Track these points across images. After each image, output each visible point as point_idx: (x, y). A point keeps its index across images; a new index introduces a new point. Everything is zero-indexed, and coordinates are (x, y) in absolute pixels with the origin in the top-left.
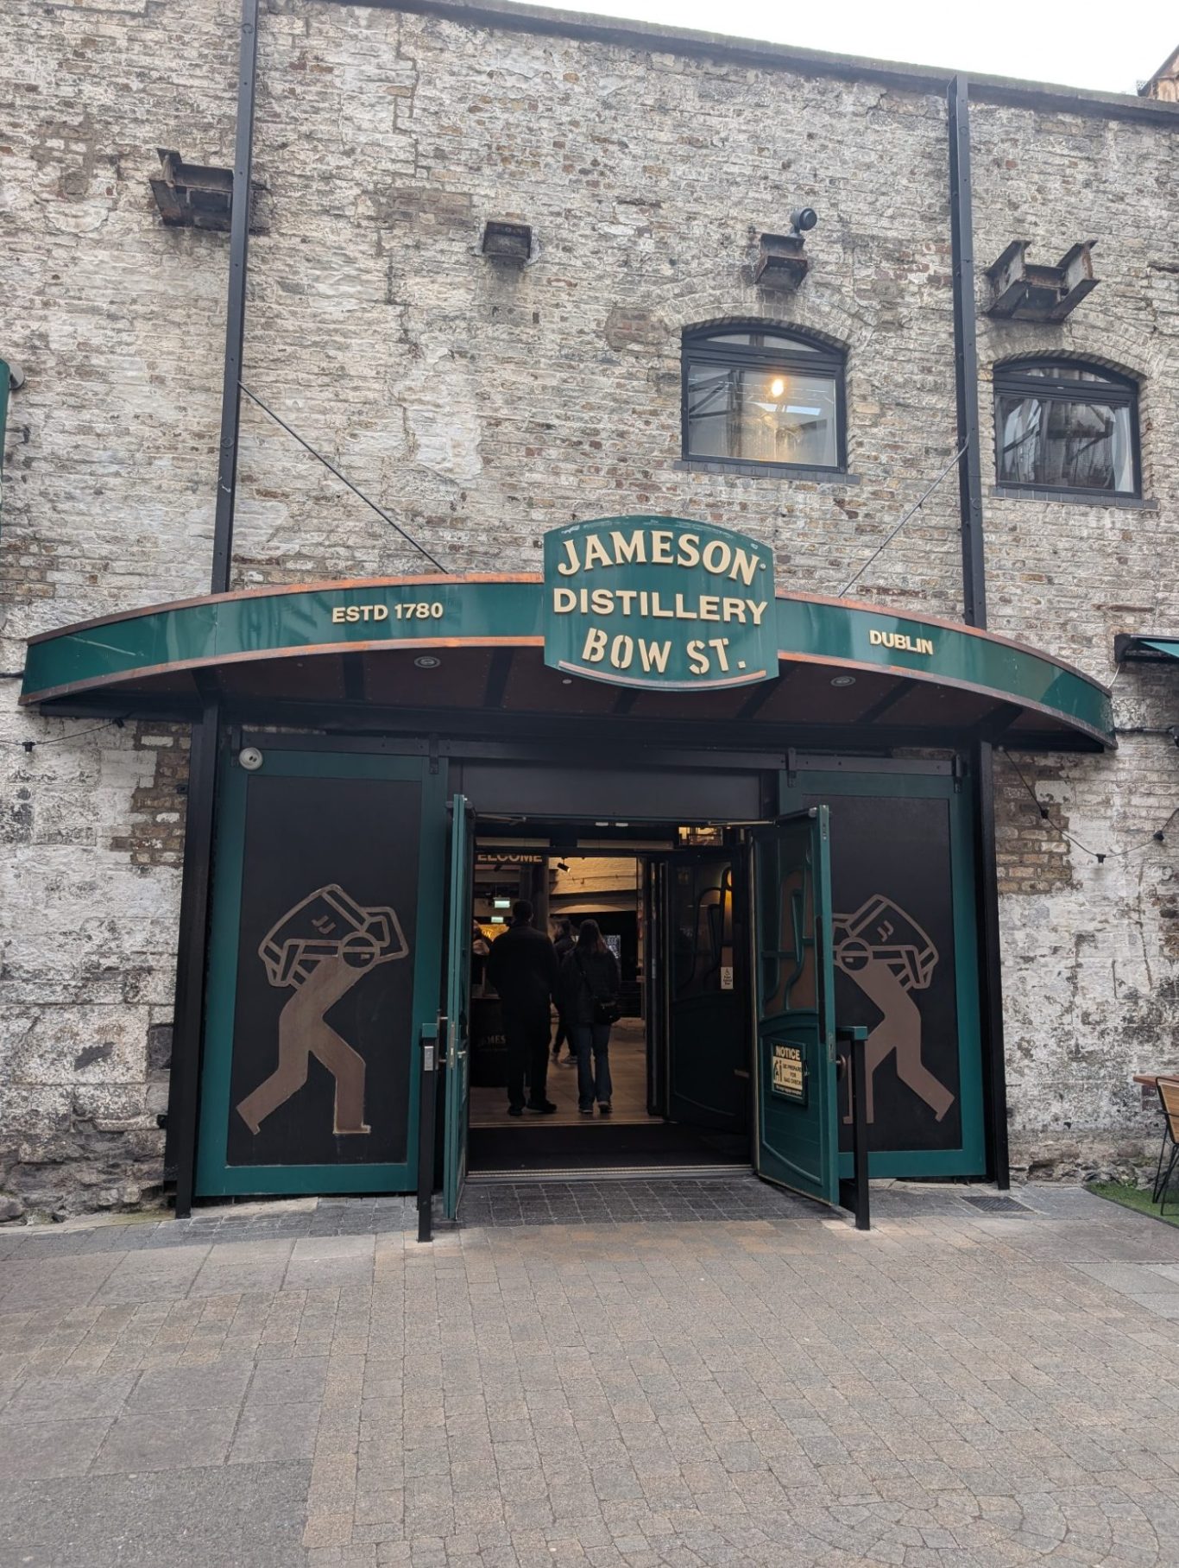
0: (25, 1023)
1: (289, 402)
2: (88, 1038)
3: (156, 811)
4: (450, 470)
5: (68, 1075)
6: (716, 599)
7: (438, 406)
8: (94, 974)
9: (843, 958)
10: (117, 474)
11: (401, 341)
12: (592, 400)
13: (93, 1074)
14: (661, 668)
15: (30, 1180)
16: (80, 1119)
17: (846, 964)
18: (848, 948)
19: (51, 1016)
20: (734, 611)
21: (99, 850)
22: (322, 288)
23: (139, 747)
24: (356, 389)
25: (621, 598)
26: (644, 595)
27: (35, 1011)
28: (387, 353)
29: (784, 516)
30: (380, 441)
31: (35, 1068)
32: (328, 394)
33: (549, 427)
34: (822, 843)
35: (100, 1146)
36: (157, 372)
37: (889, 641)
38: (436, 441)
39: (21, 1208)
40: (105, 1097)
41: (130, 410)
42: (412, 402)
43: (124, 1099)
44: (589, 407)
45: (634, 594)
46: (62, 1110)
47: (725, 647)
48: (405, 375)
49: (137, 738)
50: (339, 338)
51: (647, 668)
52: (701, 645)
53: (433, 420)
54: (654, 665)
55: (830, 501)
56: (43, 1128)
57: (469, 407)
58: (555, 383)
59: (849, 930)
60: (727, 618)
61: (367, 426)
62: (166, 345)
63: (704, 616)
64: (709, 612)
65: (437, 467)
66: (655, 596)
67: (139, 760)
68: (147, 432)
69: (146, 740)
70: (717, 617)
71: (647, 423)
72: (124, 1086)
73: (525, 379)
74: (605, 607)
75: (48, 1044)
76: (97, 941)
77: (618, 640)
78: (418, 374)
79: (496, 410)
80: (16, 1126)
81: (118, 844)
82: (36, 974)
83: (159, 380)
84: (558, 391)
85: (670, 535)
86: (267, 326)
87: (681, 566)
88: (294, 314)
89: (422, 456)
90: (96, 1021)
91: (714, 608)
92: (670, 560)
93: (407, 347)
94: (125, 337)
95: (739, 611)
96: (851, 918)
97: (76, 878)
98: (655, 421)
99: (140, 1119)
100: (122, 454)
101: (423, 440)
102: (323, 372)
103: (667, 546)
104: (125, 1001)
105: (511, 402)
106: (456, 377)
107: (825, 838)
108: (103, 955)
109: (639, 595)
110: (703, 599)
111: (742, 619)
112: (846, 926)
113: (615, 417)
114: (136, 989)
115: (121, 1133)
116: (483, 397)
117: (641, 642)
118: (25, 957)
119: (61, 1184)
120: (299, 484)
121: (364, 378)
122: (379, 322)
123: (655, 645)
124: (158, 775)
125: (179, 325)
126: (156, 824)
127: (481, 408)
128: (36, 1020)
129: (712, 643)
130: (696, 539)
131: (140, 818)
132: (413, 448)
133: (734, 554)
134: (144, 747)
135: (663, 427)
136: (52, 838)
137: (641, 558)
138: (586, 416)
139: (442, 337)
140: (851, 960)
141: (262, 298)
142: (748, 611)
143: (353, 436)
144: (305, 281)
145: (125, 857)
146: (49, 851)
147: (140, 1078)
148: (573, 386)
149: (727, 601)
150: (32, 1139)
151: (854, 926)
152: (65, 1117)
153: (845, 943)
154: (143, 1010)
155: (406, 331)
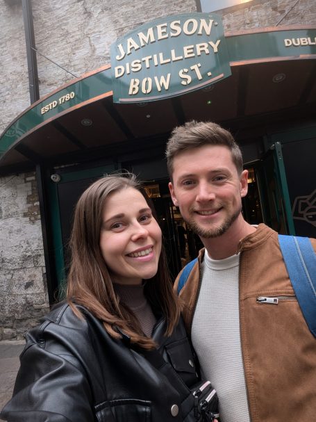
0: (10, 276)
1: (53, 51)
2: (27, 280)
3: (34, 202)
4: (108, 54)
5: (24, 292)
6: (192, 46)
7: (100, 32)
8: (25, 259)
9: (307, 216)
10: (9, 94)
11: (85, 13)
12: (157, 6)
13: (30, 291)
14: (167, 88)
15: (19, 325)
16: (28, 305)
17: (309, 219)
18: (309, 211)
19: (16, 273)
20: (202, 49)
21: (20, 218)
22: (57, 6)
23: (26, 182)
24: (73, 37)
25: (144, 61)
26: (155, 56)
27: (12, 272)
28: (80, 20)
29: (248, 24)
30: (83, 52)
31: (15, 290)
32: (65, 43)
33: (142, 24)
34: (279, 161)
35: (35, 314)
36: (15, 56)
37: (297, 43)
38: (101, 45)
39: (16, 334)
40: (34, 298)
41: (9, 71)
42: (91, 34)
43: (39, 298)
44: (156, 10)
45: (150, 57)
46: (24, 303)
47: (199, 68)
48: (88, 25)
49: (25, 179)
50: (65, 22)
51: (159, 89)
52: (186, 70)
53: (99, 38)
54: (163, 87)
55: (270, 11)
56: (19, 308)
57: (112, 27)
58: (142, 6)
59: (308, 203)
60: (199, 53)
61: (78, 48)
62: (16, 46)
63: (186, 56)
64: (188, 54)
65: (103, 55)
66: (161, 55)
67: (26, 186)
68: (14, 77)
69: (28, 179)
70: (193, 55)
71: (181, 7)
72: (39, 294)
73: (131, 9)
74: (137, 67)
75: (17, 282)
76: (24, 247)
77: (145, 80)
78: (92, 23)
79: (121, 25)
80: (13, 308)
81: (25, 215)
82: (11, 260)
83: (15, 59)
84: (143, 8)
85: (166, 24)
86: (43, 27)
87: (172, 37)
88: (50, 19)
89: (98, 53)
90: (28, 274)
91: (192, 51)
92: (167, 36)
93: (86, 15)
94: (5, 49)
95: (205, 49)
96: (309, 197)
97: (16, 228)
98: (184, 5)
99: (45, 305)
100: (9, 87)
101: (97, 47)
102: (62, 35)
103: (164, 30)
104: (35, 266)
105: (126, 20)
106: (105, 19)
107: (280, 158)
108: (27, 252)
109: (153, 56)
110: (185, 48)
111: (207, 51)
112: (307, 201)
113: (167, 10)
114: (37, 262)
115: (40, 309)
116: (116, 22)
117: (156, 78)
118: (7, 255)
119: (26, 326)
120: (60, 78)
121: (74, 32)
122: (77, 9)
123: (162, 78)
124: (33, 190)
125: (18, 38)
126: (35, 206)
127: (116, 26)
128: (13, 274)
129: (192, 68)
130: (179, 22)
131: (30, 205)
132: (94, 51)
133: (199, 23)
134: (28, 182)
135: (188, 6)
136: (8, 216)
137: (153, 39)
138: (155, 14)
139: (98, 6)
140: (311, 217)
141: (40, 18)
142: (210, 47)
143: (74, 54)
144: (52, 6)
145: (27, 219)
146: (7, 221)
147: (43, 291)
148: (149, 4)
149: (198, 46)
150: (17, 312)
151: (310, 201)
152: (25, 305)
153: (307, 209)
154: (40, 269)
155: (86, 9)
